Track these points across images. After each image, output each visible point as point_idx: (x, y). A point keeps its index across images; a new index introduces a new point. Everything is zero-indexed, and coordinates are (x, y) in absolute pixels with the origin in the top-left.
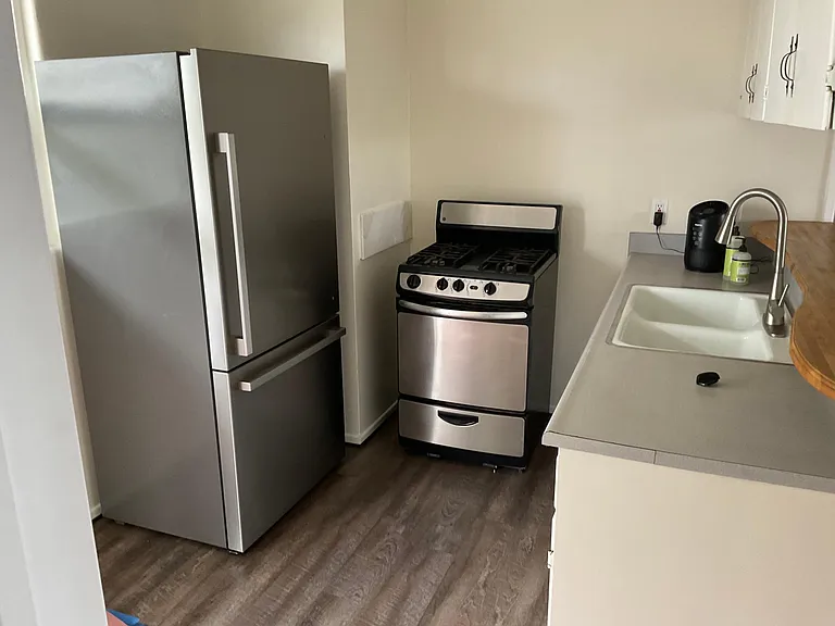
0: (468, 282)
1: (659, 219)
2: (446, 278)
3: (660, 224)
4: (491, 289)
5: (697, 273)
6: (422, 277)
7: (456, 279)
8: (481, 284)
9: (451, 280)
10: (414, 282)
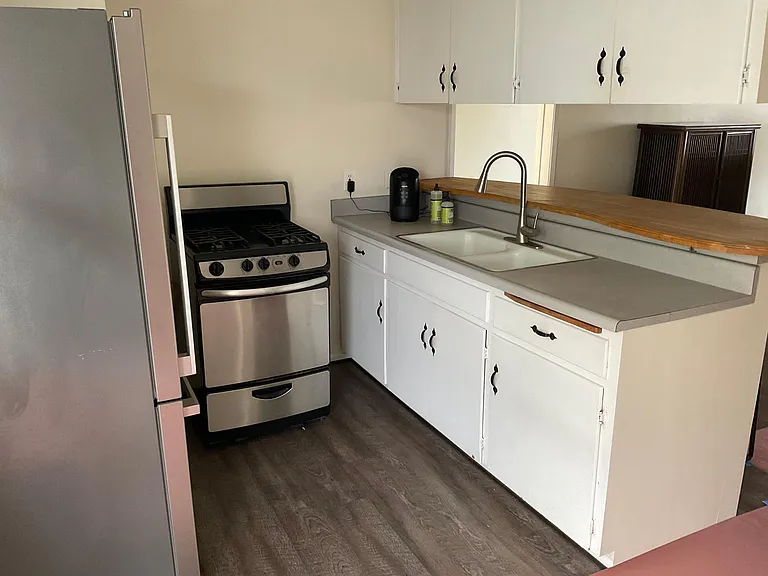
0: (271, 259)
1: (351, 186)
2: (249, 259)
3: (353, 190)
4: (294, 261)
5: (404, 223)
6: (224, 263)
7: (260, 258)
8: (285, 257)
9: (255, 260)
10: (216, 269)
